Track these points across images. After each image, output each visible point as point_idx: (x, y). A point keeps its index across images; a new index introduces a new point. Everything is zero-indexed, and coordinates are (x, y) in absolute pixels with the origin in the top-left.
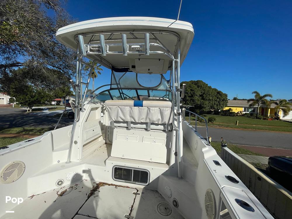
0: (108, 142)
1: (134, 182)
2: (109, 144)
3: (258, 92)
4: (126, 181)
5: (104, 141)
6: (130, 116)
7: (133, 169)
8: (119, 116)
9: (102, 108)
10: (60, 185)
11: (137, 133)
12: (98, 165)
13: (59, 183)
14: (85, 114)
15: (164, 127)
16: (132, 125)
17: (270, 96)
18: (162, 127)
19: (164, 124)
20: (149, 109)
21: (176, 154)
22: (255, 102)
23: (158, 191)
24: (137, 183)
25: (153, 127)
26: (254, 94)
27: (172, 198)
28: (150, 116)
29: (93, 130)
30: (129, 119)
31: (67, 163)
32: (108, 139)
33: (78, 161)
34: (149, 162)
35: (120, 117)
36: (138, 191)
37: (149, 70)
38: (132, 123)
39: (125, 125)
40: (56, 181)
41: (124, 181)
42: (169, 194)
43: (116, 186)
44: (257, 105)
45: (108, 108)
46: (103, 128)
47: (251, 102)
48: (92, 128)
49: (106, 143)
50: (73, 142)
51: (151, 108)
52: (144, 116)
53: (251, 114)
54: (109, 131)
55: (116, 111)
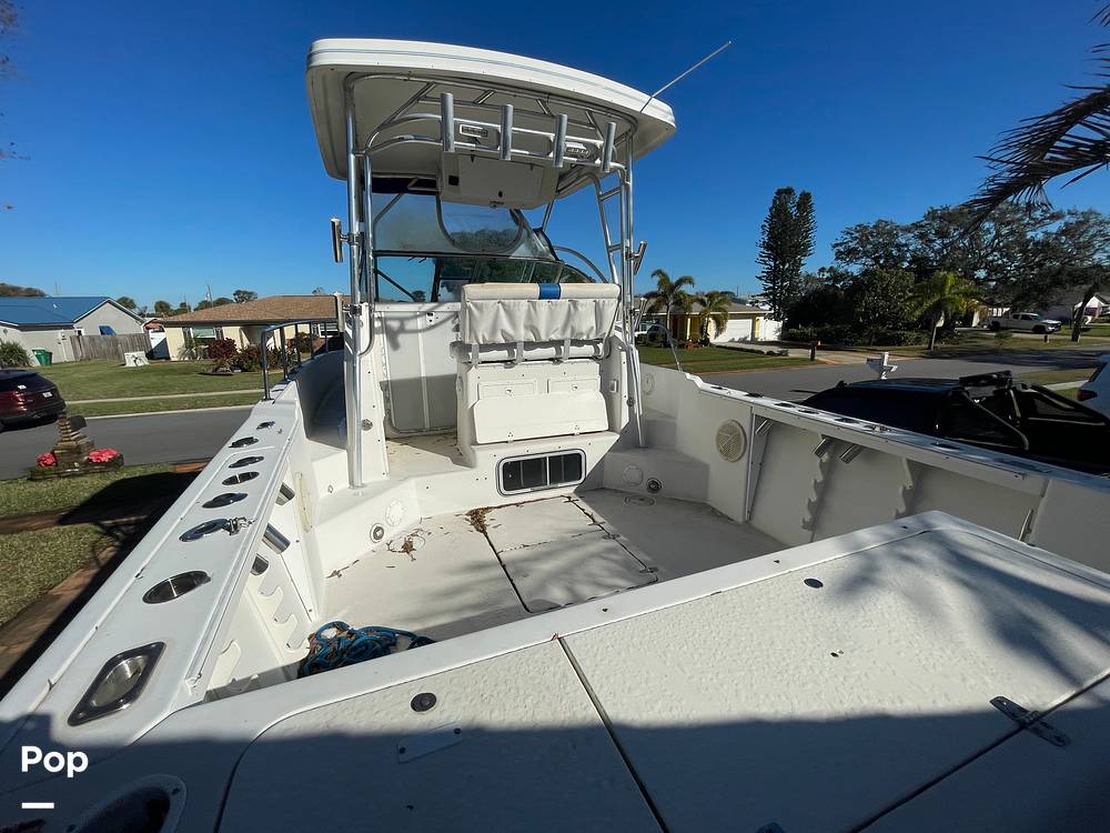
0: (391, 433)
1: (553, 485)
3: (665, 270)
4: (536, 488)
6: (526, 327)
7: (547, 455)
8: (499, 327)
10: (381, 537)
11: (531, 374)
13: (378, 533)
15: (597, 349)
16: (524, 353)
17: (689, 280)
18: (589, 350)
19: (594, 343)
20: (575, 304)
21: (631, 403)
22: (659, 302)
23: (606, 486)
24: (560, 485)
25: (574, 350)
26: (657, 278)
27: (645, 481)
28: (575, 323)
30: (523, 335)
32: (390, 423)
33: (385, 478)
34: (573, 434)
35: (503, 331)
36: (569, 498)
37: (500, 194)
38: (529, 345)
41: (530, 489)
42: (635, 477)
44: (665, 308)
45: (473, 308)
47: (653, 301)
51: (581, 301)
52: (560, 324)
53: (652, 337)
54: (388, 399)
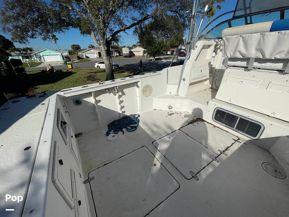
0: (214, 87)
1: (237, 130)
2: (214, 90)
4: (228, 126)
5: (210, 85)
6: (257, 49)
7: (240, 117)
8: (238, 49)
9: (216, 46)
10: (170, 109)
12: (200, 103)
13: (170, 108)
14: (195, 52)
16: (256, 64)
23: (270, 151)
24: (240, 132)
29: (201, 71)
31: (175, 95)
32: (215, 84)
33: (184, 96)
34: (269, 116)
35: (240, 52)
36: (239, 139)
39: (244, 64)
40: (168, 105)
41: (224, 125)
43: (215, 126)
46: (212, 70)
48: (201, 69)
49: (211, 88)
50: (182, 79)
54: (217, 75)
55: (235, 43)
